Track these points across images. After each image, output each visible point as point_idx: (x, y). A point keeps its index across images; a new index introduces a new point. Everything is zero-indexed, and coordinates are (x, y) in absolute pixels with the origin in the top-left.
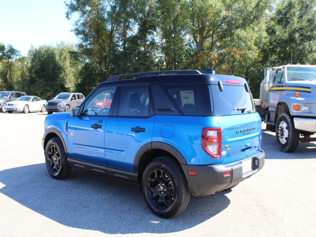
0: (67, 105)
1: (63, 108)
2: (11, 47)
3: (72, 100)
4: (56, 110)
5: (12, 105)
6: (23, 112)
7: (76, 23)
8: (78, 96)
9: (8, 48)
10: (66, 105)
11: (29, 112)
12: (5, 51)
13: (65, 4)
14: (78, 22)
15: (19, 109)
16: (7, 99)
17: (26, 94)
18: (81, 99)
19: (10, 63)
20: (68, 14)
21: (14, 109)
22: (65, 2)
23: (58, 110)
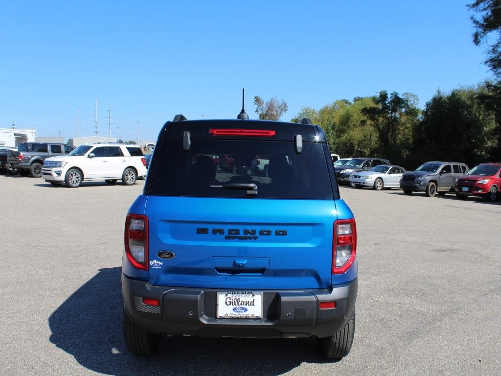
0: (431, 181)
1: (423, 186)
2: (396, 96)
3: (441, 173)
4: (412, 187)
5: (360, 177)
6: (374, 188)
7: (493, 49)
8: (456, 167)
9: (391, 97)
10: (428, 181)
11: (383, 189)
12: (387, 102)
13: (472, 21)
14: (497, 46)
15: (367, 183)
16: (360, 168)
17: (390, 162)
18: (461, 172)
19: (393, 118)
20: (476, 36)
21: (360, 183)
22: (472, 18)
23: (416, 187)
